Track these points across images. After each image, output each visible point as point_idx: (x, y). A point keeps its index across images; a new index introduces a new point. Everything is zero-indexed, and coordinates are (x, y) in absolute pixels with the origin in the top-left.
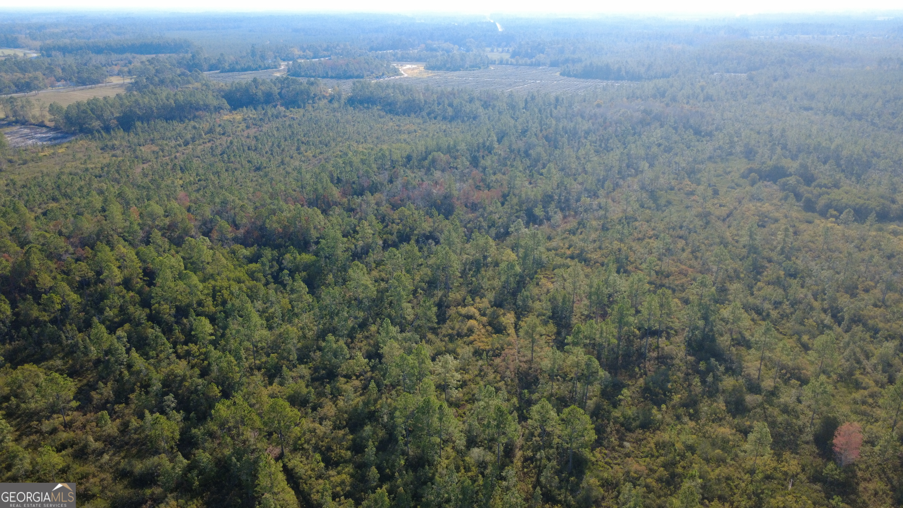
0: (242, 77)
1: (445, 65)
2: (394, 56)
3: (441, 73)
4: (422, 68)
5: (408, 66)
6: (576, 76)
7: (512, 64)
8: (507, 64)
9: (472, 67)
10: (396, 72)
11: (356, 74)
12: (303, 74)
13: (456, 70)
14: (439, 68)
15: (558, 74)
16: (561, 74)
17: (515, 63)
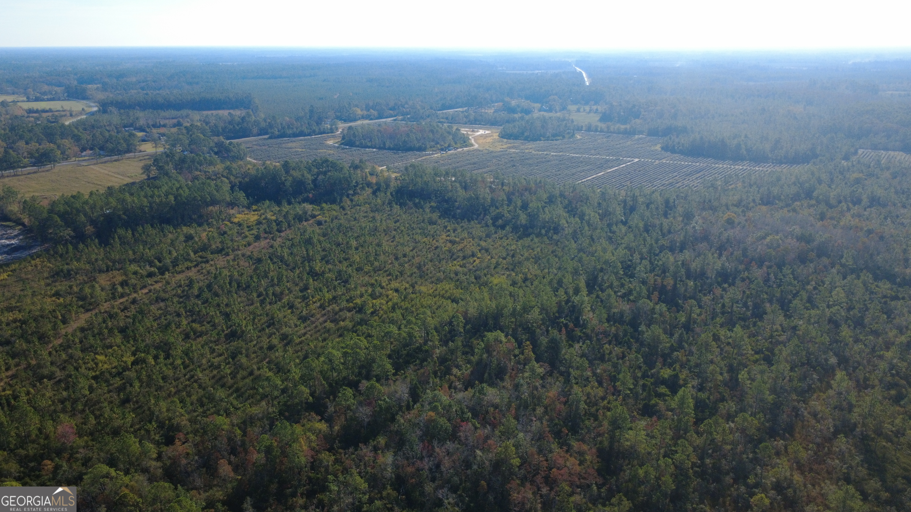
0: (290, 145)
1: (523, 133)
2: (466, 117)
3: (518, 143)
4: (496, 136)
5: (481, 132)
6: (681, 152)
7: (601, 131)
8: (596, 131)
9: (555, 135)
10: (465, 141)
11: (417, 145)
12: (358, 143)
13: (535, 140)
14: (516, 137)
15: (658, 147)
16: (662, 148)
17: (606, 130)
